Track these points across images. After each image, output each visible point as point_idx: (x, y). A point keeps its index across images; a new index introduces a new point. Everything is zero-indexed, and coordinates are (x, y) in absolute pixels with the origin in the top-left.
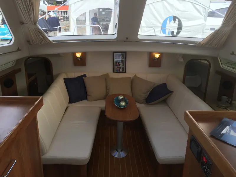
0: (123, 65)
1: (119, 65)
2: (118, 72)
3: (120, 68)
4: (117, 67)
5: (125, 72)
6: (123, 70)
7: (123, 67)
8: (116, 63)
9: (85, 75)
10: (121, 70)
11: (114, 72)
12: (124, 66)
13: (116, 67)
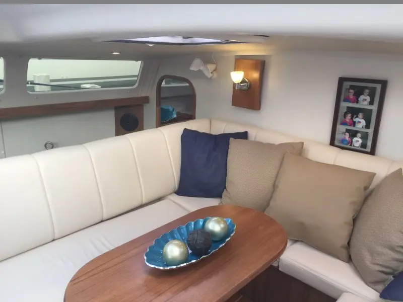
0: (367, 126)
1: (354, 124)
2: (346, 147)
3: (353, 134)
4: (344, 131)
5: (372, 152)
6: (364, 145)
7: (367, 133)
8: (345, 117)
9: (246, 133)
10: (357, 141)
11: (332, 143)
12: (371, 132)
13: (341, 128)
